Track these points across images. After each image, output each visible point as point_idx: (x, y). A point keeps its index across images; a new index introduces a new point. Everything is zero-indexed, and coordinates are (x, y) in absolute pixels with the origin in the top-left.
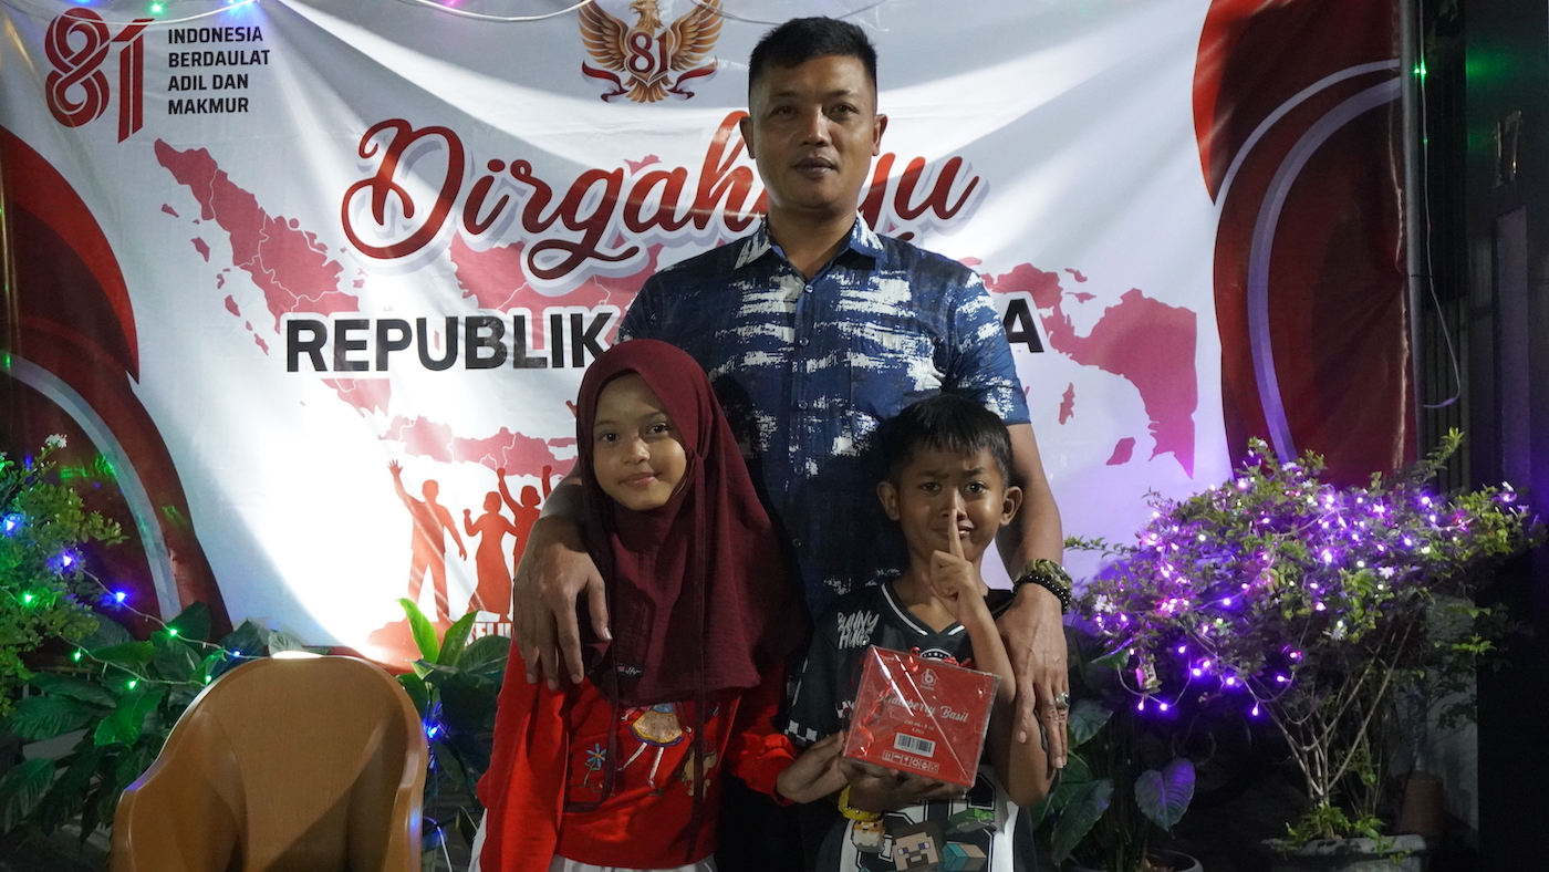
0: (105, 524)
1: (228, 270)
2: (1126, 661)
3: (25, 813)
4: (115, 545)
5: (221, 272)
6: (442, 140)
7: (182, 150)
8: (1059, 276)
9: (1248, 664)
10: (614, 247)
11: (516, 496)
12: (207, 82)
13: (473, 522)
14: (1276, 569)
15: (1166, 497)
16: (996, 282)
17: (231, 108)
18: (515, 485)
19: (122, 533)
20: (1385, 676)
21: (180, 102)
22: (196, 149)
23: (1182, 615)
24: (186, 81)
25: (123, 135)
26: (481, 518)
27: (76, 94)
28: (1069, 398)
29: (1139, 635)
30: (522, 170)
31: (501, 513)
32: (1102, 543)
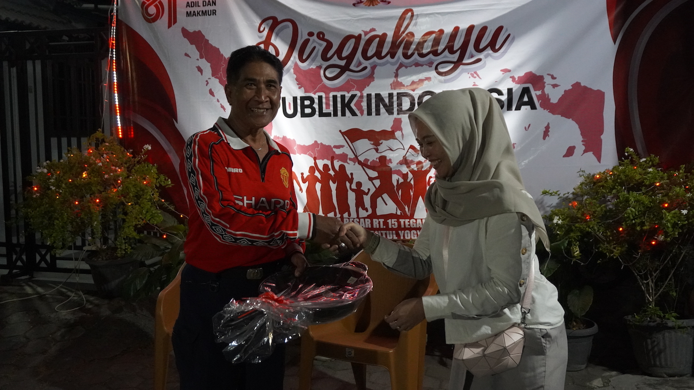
0: (165, 179)
1: (210, 79)
2: (566, 245)
3: (138, 288)
4: (169, 188)
5: (207, 79)
6: (290, 24)
7: (191, 31)
8: (544, 77)
9: (620, 248)
10: (357, 67)
11: (321, 168)
12: (201, 4)
13: (305, 178)
14: (634, 208)
15: (587, 172)
16: (517, 79)
17: (210, 14)
18: (321, 163)
19: (172, 183)
20: (682, 253)
21: (191, 12)
22: (197, 30)
23: (591, 226)
24: (193, 4)
25: (170, 26)
26: (308, 176)
27: (152, 10)
28: (547, 128)
29: (572, 234)
30: (321, 36)
31: (315, 174)
32: (558, 193)
